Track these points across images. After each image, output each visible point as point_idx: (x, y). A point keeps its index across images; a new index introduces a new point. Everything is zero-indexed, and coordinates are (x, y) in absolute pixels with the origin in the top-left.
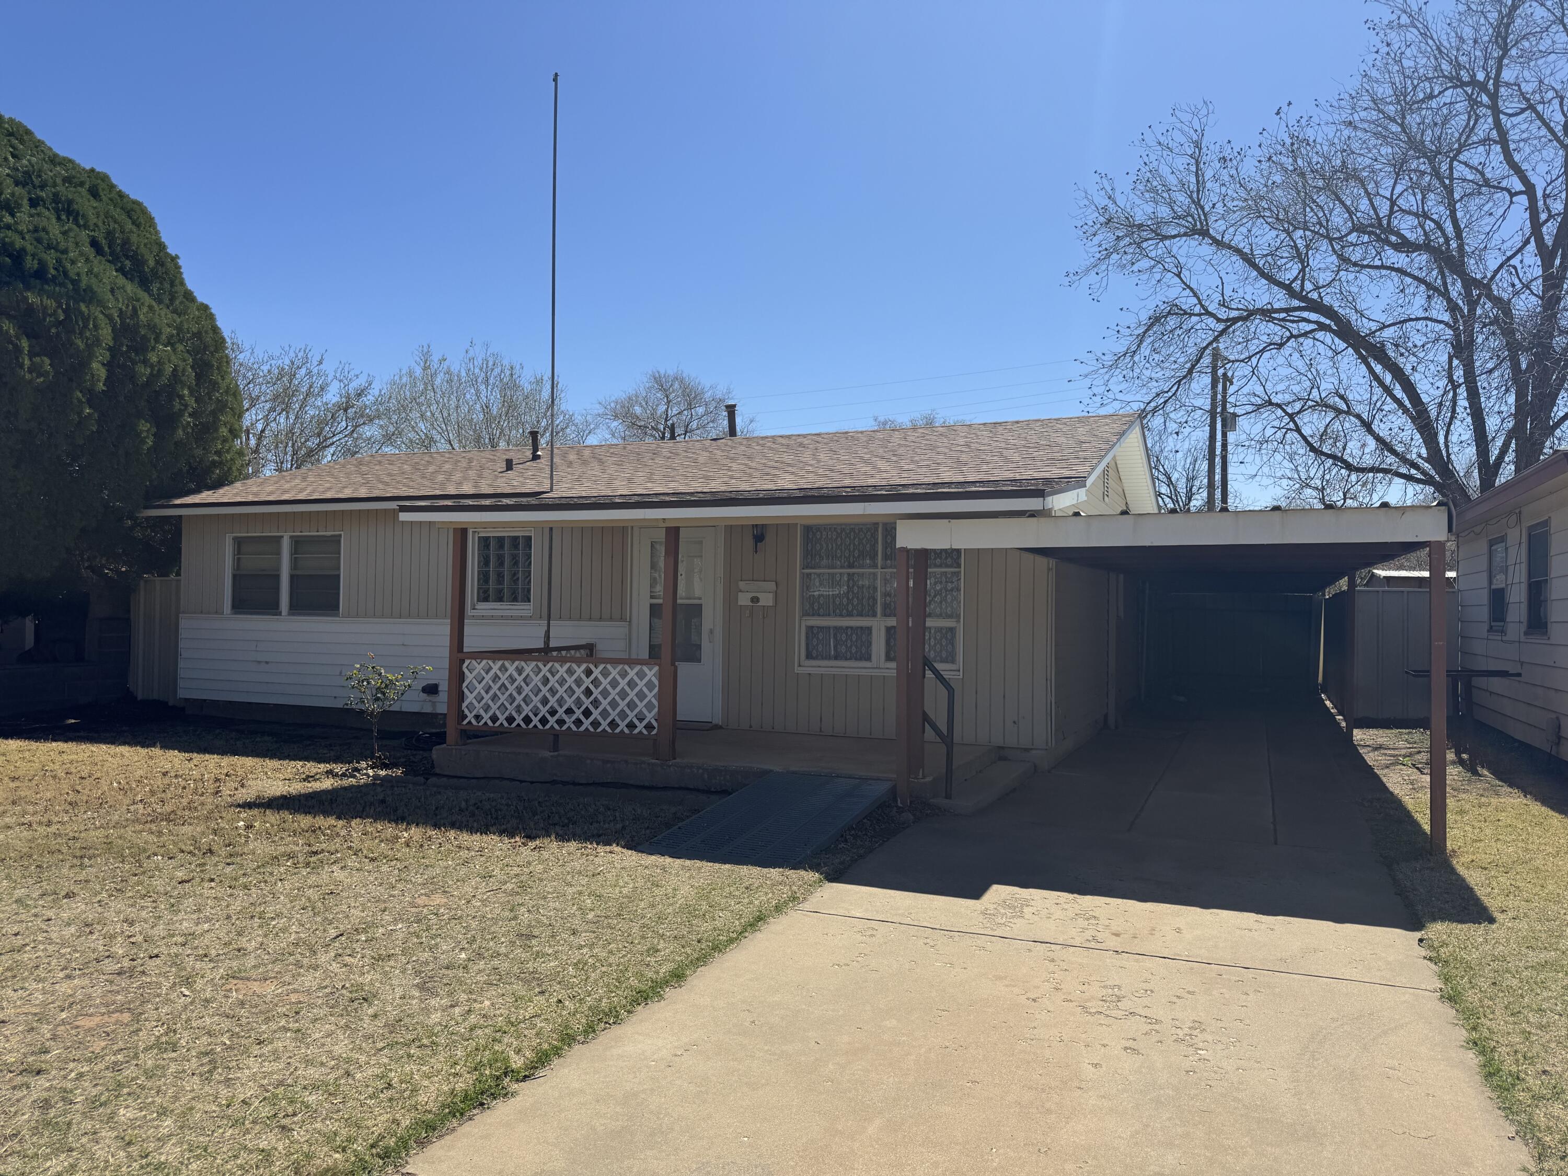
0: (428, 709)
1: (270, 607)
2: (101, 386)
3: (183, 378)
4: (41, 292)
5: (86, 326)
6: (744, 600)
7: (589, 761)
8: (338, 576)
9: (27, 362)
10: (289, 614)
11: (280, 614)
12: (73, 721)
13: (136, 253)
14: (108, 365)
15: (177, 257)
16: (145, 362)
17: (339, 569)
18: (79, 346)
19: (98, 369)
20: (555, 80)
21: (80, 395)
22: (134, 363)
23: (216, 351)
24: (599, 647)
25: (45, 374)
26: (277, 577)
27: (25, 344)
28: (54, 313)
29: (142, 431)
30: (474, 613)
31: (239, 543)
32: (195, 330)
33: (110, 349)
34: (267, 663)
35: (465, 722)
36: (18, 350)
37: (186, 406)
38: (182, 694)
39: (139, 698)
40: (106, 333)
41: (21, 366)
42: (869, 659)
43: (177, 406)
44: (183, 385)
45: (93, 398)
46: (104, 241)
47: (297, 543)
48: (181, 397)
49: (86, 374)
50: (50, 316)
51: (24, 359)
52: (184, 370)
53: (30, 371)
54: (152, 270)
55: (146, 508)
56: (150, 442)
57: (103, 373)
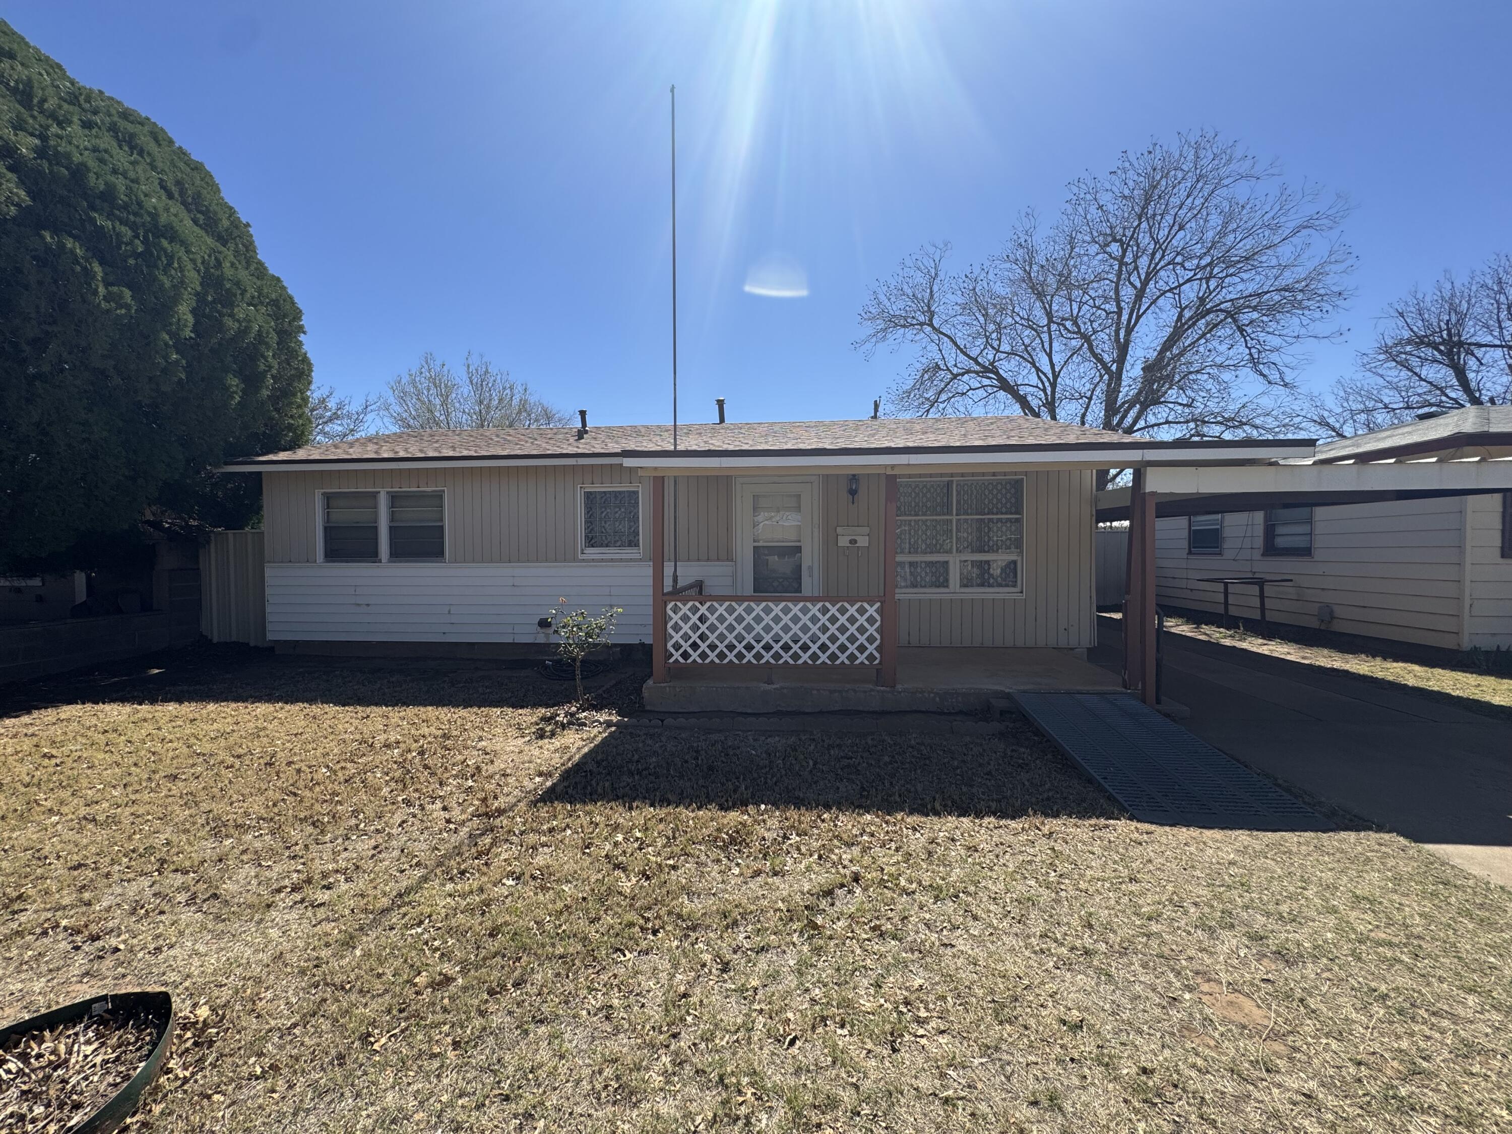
0: (541, 639)
1: (370, 554)
2: (188, 333)
3: (267, 340)
4: (110, 216)
5: (170, 264)
6: (843, 542)
7: (815, 692)
8: (442, 528)
9: (102, 290)
10: (390, 561)
11: (380, 561)
12: (157, 671)
13: (208, 210)
14: (194, 311)
15: (248, 225)
16: (232, 315)
17: (442, 520)
18: (163, 284)
19: (184, 311)
20: (672, 90)
21: (167, 337)
22: (222, 315)
23: (294, 319)
24: (707, 583)
25: (128, 307)
26: (375, 529)
27: (97, 268)
28: (130, 243)
29: (231, 386)
30: (584, 557)
31: (329, 499)
32: (274, 296)
33: (197, 294)
34: (368, 605)
35: (671, 660)
36: (88, 274)
37: (270, 367)
38: (270, 637)
39: (215, 640)
40: (193, 279)
41: (95, 293)
42: (947, 587)
43: (262, 367)
44: (268, 347)
45: (180, 346)
46: (173, 188)
47: (394, 498)
48: (265, 358)
49: (173, 316)
50: (127, 244)
51: (97, 286)
52: (268, 333)
53: (105, 298)
54: (227, 230)
55: (226, 464)
56: (237, 398)
57: (190, 319)
